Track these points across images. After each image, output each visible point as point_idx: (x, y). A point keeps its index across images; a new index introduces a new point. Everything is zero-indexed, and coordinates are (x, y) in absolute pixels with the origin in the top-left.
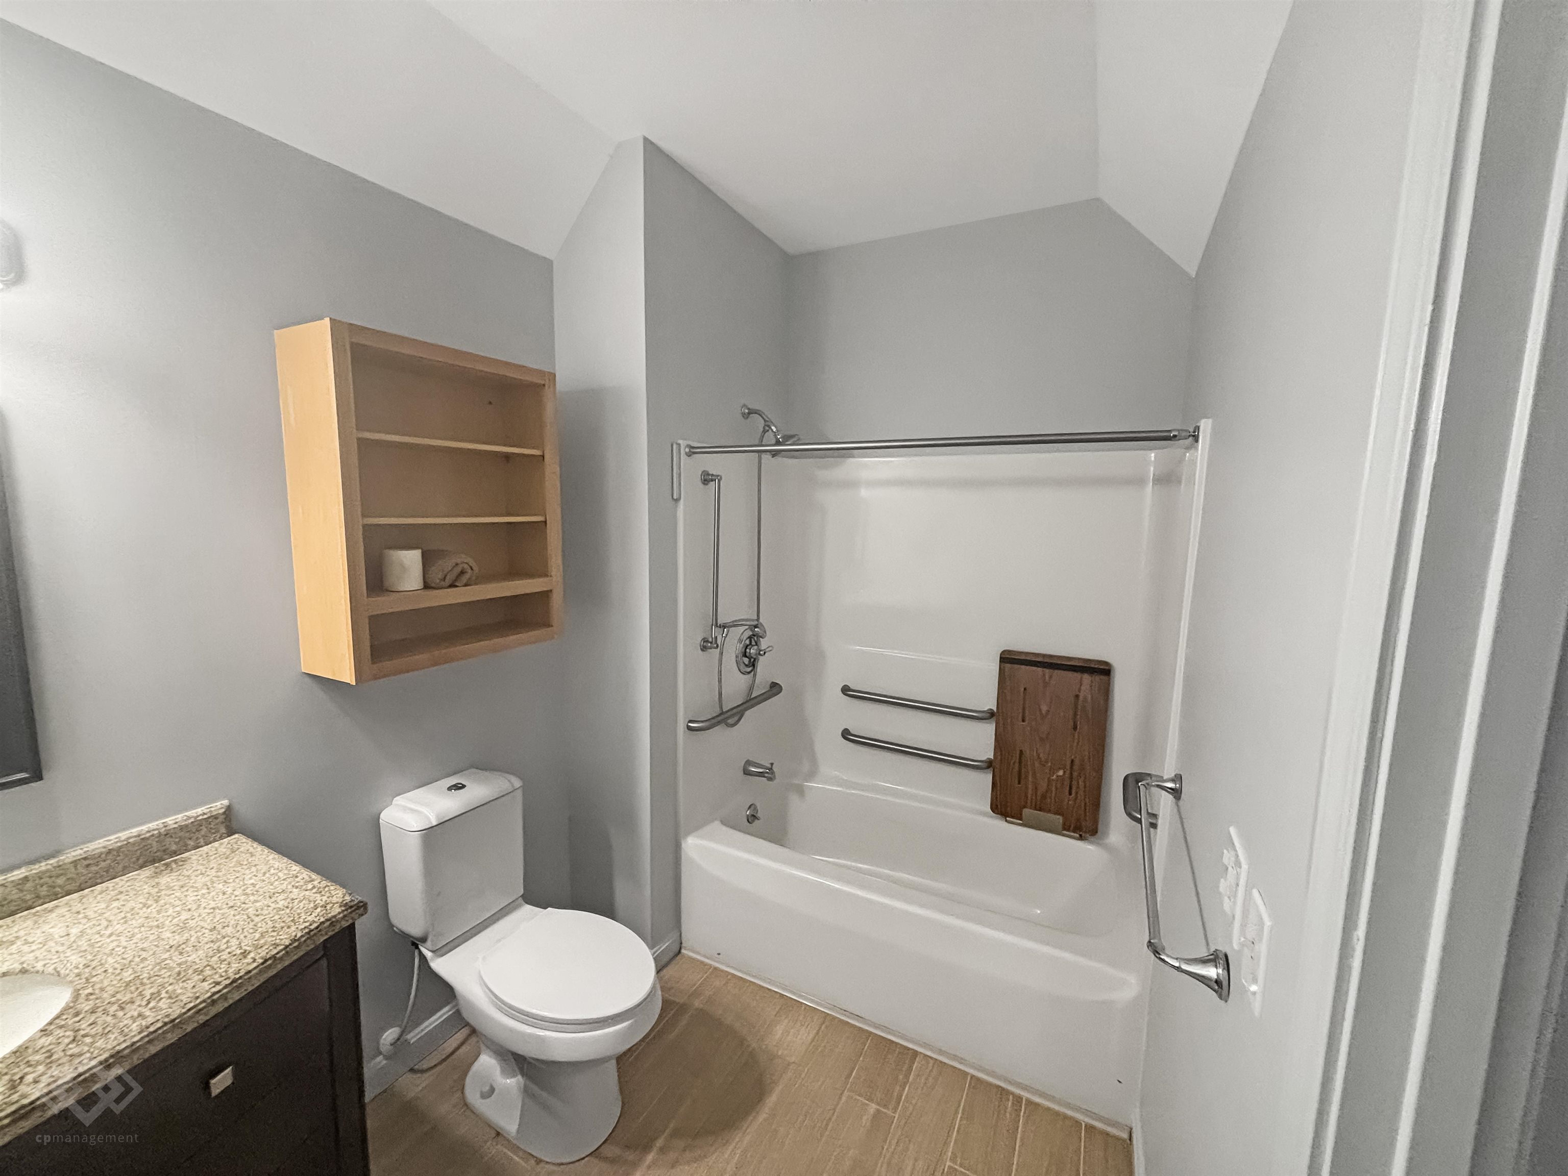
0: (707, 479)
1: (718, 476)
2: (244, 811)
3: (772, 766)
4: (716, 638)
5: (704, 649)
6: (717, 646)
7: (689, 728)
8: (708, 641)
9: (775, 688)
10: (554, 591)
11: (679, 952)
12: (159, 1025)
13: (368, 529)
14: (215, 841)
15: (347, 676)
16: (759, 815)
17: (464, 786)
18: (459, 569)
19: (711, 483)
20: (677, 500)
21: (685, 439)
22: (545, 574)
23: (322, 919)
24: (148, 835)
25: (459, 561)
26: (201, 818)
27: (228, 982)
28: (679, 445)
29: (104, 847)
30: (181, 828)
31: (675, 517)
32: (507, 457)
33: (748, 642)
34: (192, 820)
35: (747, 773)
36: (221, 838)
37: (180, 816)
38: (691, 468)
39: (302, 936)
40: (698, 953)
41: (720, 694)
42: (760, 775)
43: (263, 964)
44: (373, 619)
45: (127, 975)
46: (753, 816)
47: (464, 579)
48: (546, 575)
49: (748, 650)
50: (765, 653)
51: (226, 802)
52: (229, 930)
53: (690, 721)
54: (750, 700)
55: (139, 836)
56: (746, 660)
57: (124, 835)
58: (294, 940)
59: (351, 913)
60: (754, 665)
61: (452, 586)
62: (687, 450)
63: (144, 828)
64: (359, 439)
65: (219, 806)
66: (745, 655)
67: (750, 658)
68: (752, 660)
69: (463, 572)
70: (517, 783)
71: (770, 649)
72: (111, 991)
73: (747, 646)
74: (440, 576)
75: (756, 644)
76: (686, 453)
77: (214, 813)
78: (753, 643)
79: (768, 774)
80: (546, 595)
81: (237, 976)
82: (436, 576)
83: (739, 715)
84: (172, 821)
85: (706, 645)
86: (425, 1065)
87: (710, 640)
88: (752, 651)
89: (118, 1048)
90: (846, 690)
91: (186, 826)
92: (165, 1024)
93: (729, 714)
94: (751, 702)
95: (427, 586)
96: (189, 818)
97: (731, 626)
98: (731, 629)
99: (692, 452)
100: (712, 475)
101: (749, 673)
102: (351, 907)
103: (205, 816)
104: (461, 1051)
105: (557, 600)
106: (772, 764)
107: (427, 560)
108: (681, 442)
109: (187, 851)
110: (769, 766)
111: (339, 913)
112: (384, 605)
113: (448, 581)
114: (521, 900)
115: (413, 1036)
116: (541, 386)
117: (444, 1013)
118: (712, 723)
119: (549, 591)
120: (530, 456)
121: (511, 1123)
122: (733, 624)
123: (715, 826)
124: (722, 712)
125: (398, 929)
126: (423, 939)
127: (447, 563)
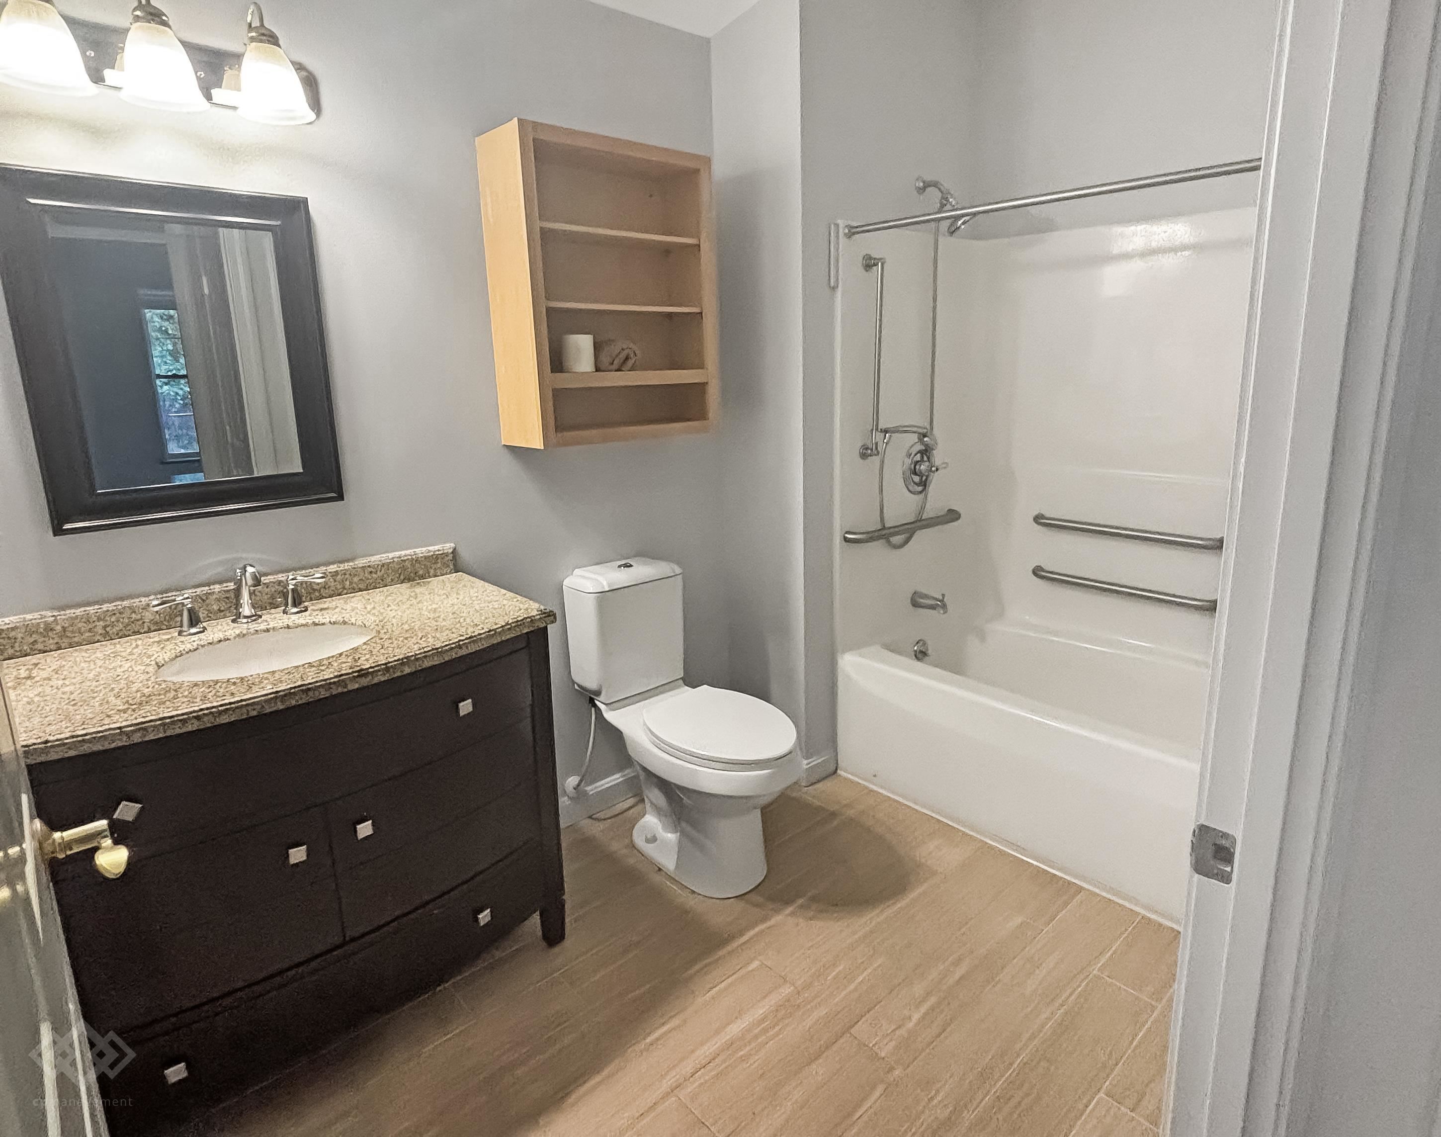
0: (869, 263)
1: (881, 259)
2: (465, 555)
3: (943, 598)
4: (877, 444)
5: (864, 456)
6: (878, 453)
7: (846, 540)
8: (867, 449)
9: (952, 516)
10: (709, 384)
11: (835, 772)
12: (430, 649)
13: (550, 312)
14: (446, 574)
15: (537, 443)
16: (929, 652)
17: (631, 566)
18: (623, 356)
19: (875, 268)
20: (834, 289)
21: (845, 218)
22: (701, 366)
23: (525, 616)
24: (405, 558)
25: (625, 346)
26: (437, 553)
27: (468, 636)
28: (837, 225)
29: (380, 561)
30: (426, 557)
31: (831, 307)
33: (918, 457)
34: (432, 553)
35: (915, 604)
36: (450, 573)
37: (424, 549)
38: (850, 254)
39: (513, 623)
40: (855, 775)
41: (881, 508)
42: (932, 607)
43: (488, 632)
44: (555, 391)
45: (406, 627)
46: (921, 652)
47: (630, 363)
48: (702, 368)
49: (917, 467)
50: (937, 470)
51: (453, 545)
52: (464, 615)
53: (846, 533)
54: (921, 520)
55: (400, 557)
56: (917, 479)
57: (391, 555)
58: (507, 624)
59: (545, 617)
60: (925, 485)
61: (620, 369)
62: (847, 231)
63: (403, 553)
64: (542, 229)
65: (448, 547)
66: (915, 473)
67: (920, 475)
68: (924, 478)
69: (627, 358)
70: (678, 570)
71: (944, 466)
72: (398, 632)
73: (918, 462)
74: (609, 360)
75: (929, 461)
76: (845, 234)
77: (446, 551)
78: (925, 458)
79: (940, 605)
80: (702, 387)
81: (473, 635)
82: (605, 360)
83: (907, 535)
84: (421, 551)
85: (866, 453)
86: (601, 815)
87: (870, 446)
88: (922, 467)
89: (408, 655)
90: (1039, 519)
91: (429, 557)
92: (433, 649)
93: (892, 530)
94: (920, 523)
95: (598, 369)
96: (430, 551)
97: (894, 432)
98: (895, 435)
99: (852, 232)
100: (875, 259)
101: (921, 492)
102: (545, 613)
103: (440, 553)
104: (631, 811)
105: (711, 395)
106: (943, 595)
107: (598, 346)
108: (839, 222)
109: (430, 577)
110: (941, 598)
111: (537, 615)
112: (562, 381)
113: (615, 366)
114: (681, 682)
115: (591, 789)
116: (697, 171)
117: (616, 778)
118: (871, 537)
119: (704, 384)
120: (687, 246)
121: (669, 863)
122: (896, 430)
123: (875, 649)
124: (884, 528)
125: (579, 685)
126: (598, 693)
127: (615, 348)
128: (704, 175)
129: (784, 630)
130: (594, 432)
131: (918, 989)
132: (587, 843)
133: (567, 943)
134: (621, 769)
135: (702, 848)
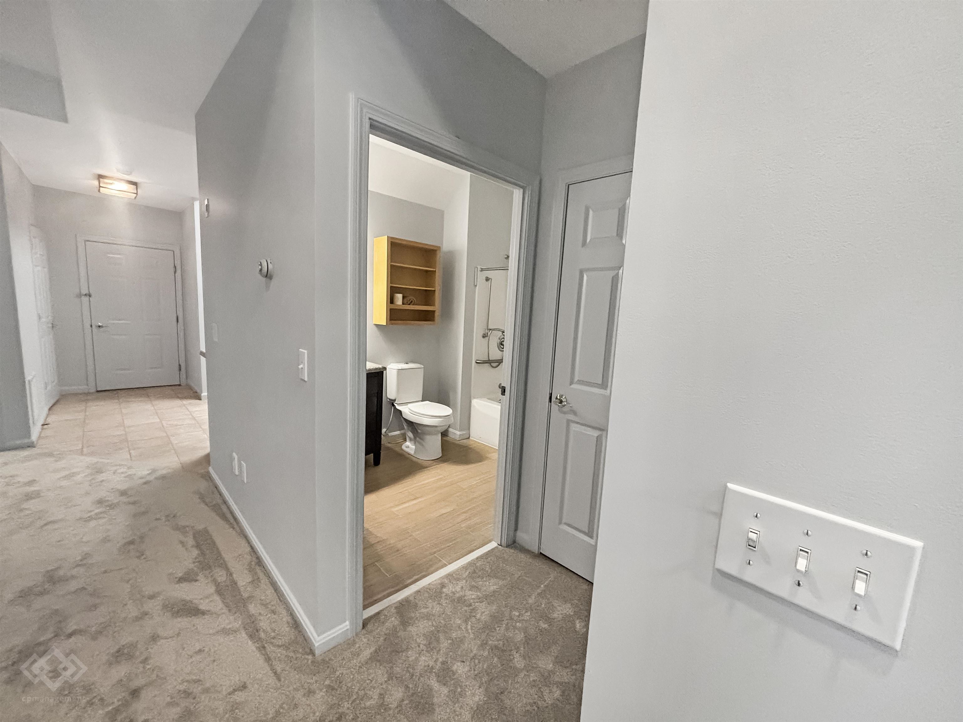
0: (487, 279)
1: (491, 279)
4: (488, 333)
5: (484, 337)
6: (488, 336)
7: (476, 362)
10: (436, 311)
11: (469, 437)
13: (391, 287)
15: (384, 324)
17: (408, 364)
18: (410, 301)
19: (489, 281)
20: (476, 286)
21: (480, 265)
23: (378, 367)
25: (411, 298)
28: (477, 268)
31: (475, 292)
32: (427, 271)
35: (500, 387)
38: (481, 276)
40: (475, 438)
41: (489, 354)
44: (391, 309)
47: (412, 304)
48: (434, 306)
49: (503, 343)
53: (477, 360)
56: (501, 346)
59: (383, 369)
61: (409, 304)
64: (391, 265)
67: (503, 346)
69: (412, 301)
70: (423, 366)
73: (501, 341)
74: (407, 301)
76: (480, 270)
82: (405, 301)
83: (497, 364)
85: (484, 336)
87: (485, 334)
93: (492, 361)
95: (403, 304)
98: (493, 331)
99: (482, 270)
100: (489, 278)
101: (502, 351)
105: (437, 314)
107: (403, 298)
112: (393, 306)
113: (408, 303)
114: (421, 401)
115: (390, 434)
116: (436, 250)
117: (398, 433)
118: (484, 362)
119: (434, 311)
120: (433, 271)
121: (412, 452)
122: (494, 330)
123: (486, 399)
124: (489, 360)
125: (389, 399)
126: (395, 400)
127: (408, 299)
128: (438, 252)
129: (455, 392)
130: (400, 322)
131: (478, 478)
132: (388, 449)
133: (381, 466)
134: (399, 430)
135: (423, 445)
